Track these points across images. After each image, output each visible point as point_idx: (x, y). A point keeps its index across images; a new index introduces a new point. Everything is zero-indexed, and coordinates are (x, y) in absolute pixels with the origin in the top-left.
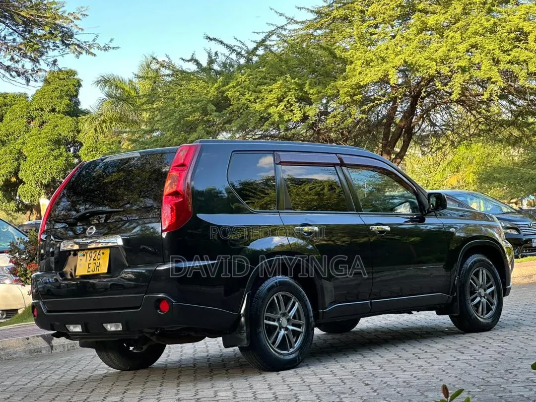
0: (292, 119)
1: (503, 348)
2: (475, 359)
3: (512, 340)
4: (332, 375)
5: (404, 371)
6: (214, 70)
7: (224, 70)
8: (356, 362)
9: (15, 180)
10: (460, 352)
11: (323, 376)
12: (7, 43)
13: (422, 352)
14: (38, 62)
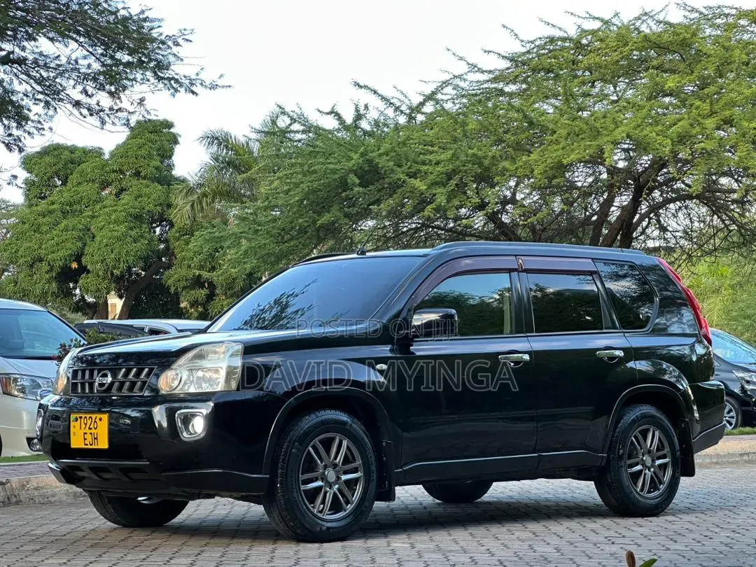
0: (464, 204)
1: (733, 539)
2: (692, 550)
3: (748, 530)
4: (487, 555)
5: (590, 558)
6: (362, 129)
7: (375, 130)
8: (523, 542)
9: (76, 266)
10: (672, 539)
11: (475, 555)
12: (79, 69)
13: (618, 535)
14: (119, 98)
